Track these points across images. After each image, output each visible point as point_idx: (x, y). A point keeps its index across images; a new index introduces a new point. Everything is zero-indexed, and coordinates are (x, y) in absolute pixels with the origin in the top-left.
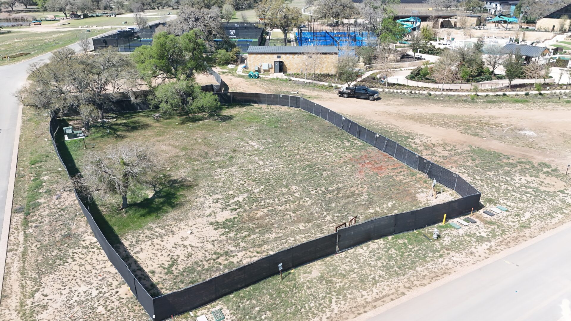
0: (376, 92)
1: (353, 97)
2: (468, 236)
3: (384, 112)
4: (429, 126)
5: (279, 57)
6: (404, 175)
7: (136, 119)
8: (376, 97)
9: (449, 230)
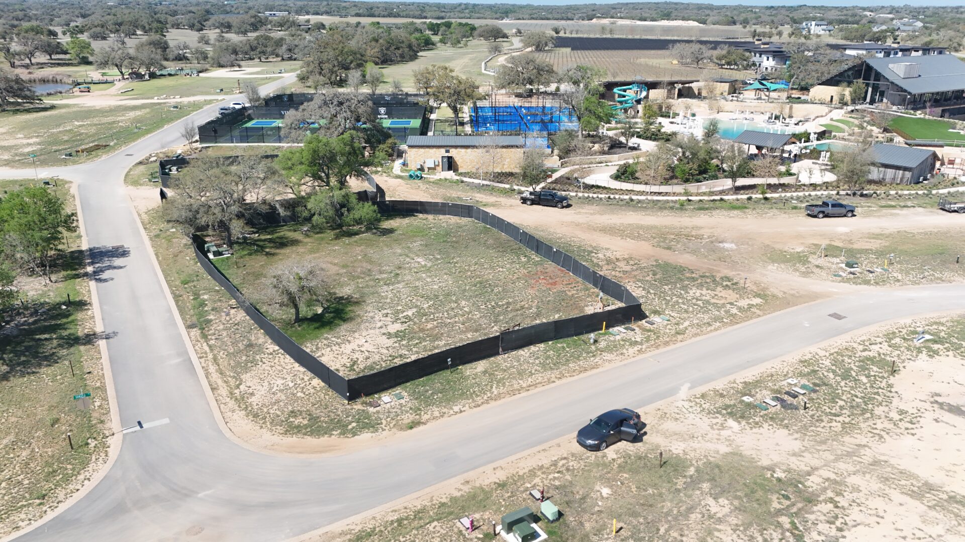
0: (565, 198)
1: (539, 204)
2: (623, 340)
3: (572, 222)
4: (619, 238)
5: (447, 151)
6: (577, 290)
7: (282, 234)
8: (565, 205)
9: (607, 336)
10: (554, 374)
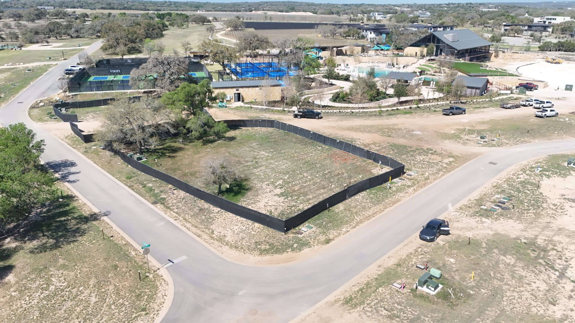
1: (304, 117)
2: (403, 186)
3: (329, 126)
4: (361, 133)
5: (237, 90)
6: (360, 162)
7: (168, 144)
8: (320, 117)
10: (381, 207)
